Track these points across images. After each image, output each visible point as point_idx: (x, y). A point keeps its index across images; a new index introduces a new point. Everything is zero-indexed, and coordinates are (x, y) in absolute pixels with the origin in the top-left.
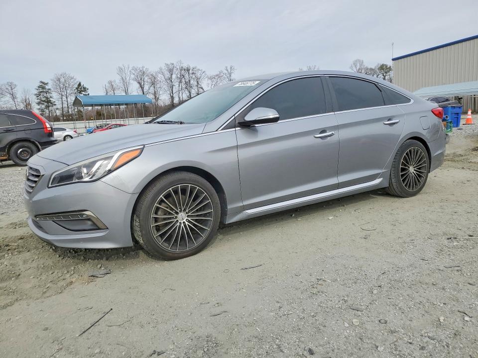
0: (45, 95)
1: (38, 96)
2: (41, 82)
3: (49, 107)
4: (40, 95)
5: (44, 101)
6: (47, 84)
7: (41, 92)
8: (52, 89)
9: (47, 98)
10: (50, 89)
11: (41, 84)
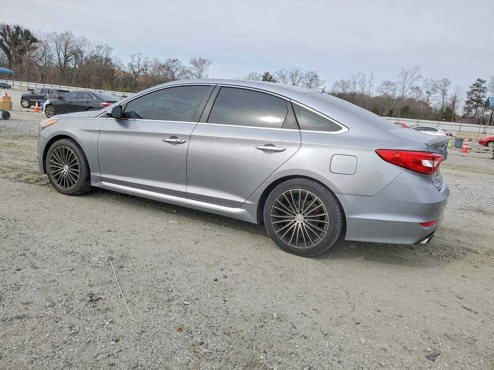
0: (478, 94)
1: (469, 95)
2: (479, 80)
3: (477, 107)
4: (472, 93)
5: (474, 100)
6: (483, 82)
7: (475, 90)
8: (488, 88)
9: (479, 97)
10: (485, 88)
11: (477, 82)
